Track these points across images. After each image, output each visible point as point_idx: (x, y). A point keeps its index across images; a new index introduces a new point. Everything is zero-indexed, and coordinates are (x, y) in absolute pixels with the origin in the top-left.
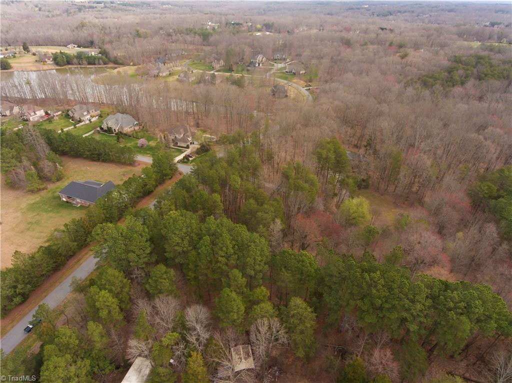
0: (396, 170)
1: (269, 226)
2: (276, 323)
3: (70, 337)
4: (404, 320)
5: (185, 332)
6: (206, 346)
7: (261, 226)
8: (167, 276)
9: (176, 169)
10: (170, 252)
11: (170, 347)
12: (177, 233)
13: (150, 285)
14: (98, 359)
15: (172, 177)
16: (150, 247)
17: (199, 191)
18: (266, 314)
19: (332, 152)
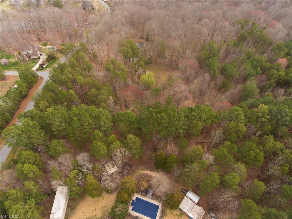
0: (163, 51)
1: (107, 101)
2: (123, 149)
3: (17, 193)
4: (177, 129)
5: (80, 168)
6: (93, 170)
7: (103, 103)
8: (59, 144)
9: (38, 76)
10: (56, 131)
11: (75, 177)
12: (57, 120)
13: (51, 152)
14: (37, 196)
15: (36, 82)
16: (43, 132)
17: (60, 91)
18: (117, 147)
19: (129, 48)
